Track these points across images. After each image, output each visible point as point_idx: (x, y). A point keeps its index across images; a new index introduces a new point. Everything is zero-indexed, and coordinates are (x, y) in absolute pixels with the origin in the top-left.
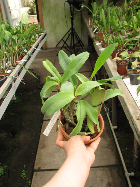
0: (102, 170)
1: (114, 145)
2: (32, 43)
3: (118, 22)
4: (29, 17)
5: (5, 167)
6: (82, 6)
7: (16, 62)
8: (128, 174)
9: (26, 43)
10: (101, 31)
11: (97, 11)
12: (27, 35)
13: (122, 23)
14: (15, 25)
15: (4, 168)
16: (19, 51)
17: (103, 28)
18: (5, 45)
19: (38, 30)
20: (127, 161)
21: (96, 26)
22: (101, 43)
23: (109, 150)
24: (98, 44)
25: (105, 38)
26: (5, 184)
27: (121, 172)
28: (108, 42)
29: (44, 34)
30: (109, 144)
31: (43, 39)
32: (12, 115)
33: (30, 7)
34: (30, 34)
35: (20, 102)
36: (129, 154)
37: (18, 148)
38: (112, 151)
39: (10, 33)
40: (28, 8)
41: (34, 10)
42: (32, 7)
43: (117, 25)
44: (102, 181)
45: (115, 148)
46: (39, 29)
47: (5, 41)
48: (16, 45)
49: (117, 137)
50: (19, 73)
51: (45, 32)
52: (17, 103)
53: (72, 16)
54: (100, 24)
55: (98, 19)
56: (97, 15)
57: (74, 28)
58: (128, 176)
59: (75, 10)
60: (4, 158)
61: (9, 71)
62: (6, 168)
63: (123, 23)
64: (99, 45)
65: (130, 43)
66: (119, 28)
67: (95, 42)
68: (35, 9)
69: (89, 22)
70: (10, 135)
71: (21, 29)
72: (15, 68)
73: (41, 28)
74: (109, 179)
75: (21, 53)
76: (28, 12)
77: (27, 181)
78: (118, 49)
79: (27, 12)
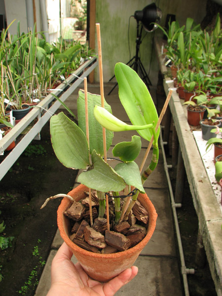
0: (150, 260)
1: (173, 229)
2: (74, 69)
3: (202, 55)
4: (75, 33)
5: (12, 238)
6: (155, 26)
7: (47, 91)
8: (185, 270)
9: (64, 67)
10: (177, 64)
11: (175, 35)
12: (68, 56)
13: (207, 56)
14: (53, 42)
15: (9, 240)
16: (54, 76)
17: (180, 60)
18: (36, 65)
19: (85, 52)
20: (187, 253)
21: (170, 57)
22: (172, 81)
23: (165, 235)
24: (168, 81)
25: (180, 74)
26: (8, 261)
27: (176, 266)
28: (183, 80)
29: (93, 58)
30: (164, 227)
31: (90, 65)
32: (30, 171)
33: (78, 18)
34: (72, 55)
35: (44, 153)
36: (193, 244)
37: (32, 217)
38: (168, 237)
39: (44, 51)
40: (75, 20)
41: (84, 24)
42: (81, 18)
43: (200, 58)
44: (147, 274)
45: (173, 233)
46: (87, 50)
47: (37, 60)
48: (50, 67)
49: (179, 220)
50: (50, 106)
51: (95, 56)
52: (40, 155)
53: (138, 39)
54: (176, 54)
55: (175, 47)
56: (175, 41)
57: (139, 56)
58: (186, 273)
59: (144, 30)
60: (11, 226)
61: (36, 100)
62: (12, 240)
63: (209, 55)
64: (170, 84)
65: (213, 85)
66: (201, 62)
67: (166, 79)
68: (86, 22)
69: (161, 50)
70: (24, 197)
71: (60, 48)
72: (44, 98)
73: (90, 50)
74: (157, 274)
75: (56, 79)
76: (74, 26)
77: (40, 260)
78: (194, 90)
79: (73, 24)
